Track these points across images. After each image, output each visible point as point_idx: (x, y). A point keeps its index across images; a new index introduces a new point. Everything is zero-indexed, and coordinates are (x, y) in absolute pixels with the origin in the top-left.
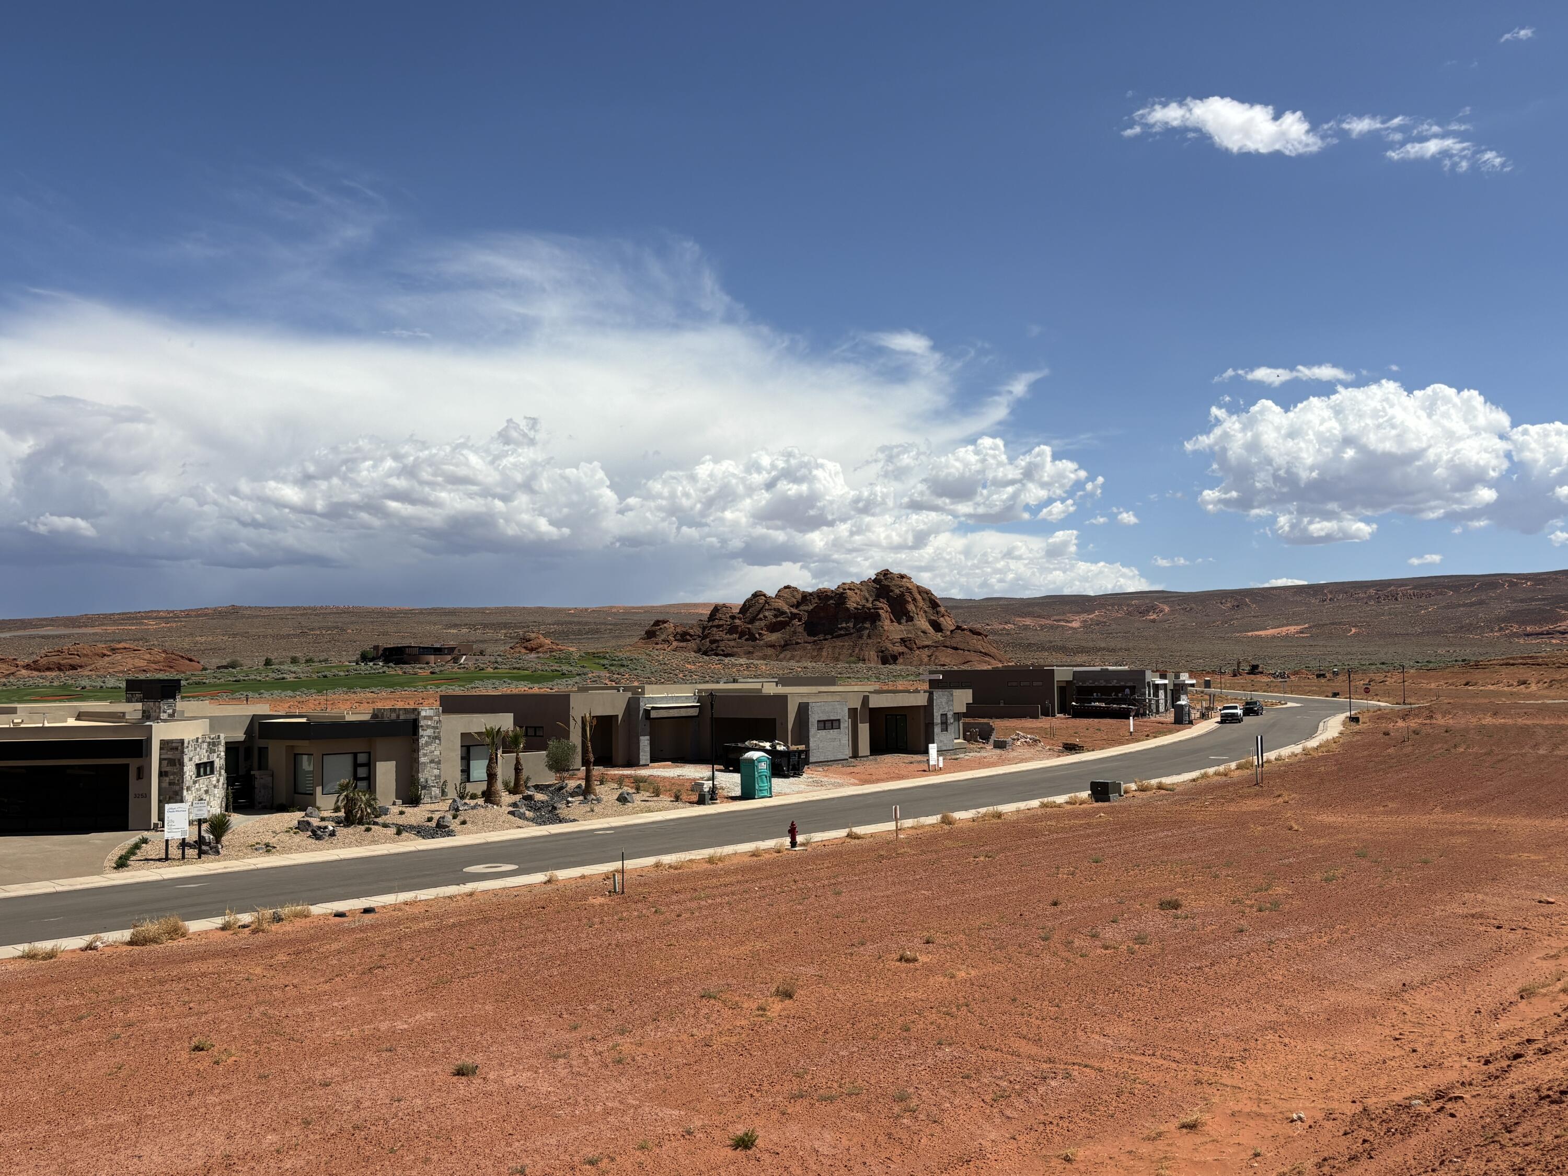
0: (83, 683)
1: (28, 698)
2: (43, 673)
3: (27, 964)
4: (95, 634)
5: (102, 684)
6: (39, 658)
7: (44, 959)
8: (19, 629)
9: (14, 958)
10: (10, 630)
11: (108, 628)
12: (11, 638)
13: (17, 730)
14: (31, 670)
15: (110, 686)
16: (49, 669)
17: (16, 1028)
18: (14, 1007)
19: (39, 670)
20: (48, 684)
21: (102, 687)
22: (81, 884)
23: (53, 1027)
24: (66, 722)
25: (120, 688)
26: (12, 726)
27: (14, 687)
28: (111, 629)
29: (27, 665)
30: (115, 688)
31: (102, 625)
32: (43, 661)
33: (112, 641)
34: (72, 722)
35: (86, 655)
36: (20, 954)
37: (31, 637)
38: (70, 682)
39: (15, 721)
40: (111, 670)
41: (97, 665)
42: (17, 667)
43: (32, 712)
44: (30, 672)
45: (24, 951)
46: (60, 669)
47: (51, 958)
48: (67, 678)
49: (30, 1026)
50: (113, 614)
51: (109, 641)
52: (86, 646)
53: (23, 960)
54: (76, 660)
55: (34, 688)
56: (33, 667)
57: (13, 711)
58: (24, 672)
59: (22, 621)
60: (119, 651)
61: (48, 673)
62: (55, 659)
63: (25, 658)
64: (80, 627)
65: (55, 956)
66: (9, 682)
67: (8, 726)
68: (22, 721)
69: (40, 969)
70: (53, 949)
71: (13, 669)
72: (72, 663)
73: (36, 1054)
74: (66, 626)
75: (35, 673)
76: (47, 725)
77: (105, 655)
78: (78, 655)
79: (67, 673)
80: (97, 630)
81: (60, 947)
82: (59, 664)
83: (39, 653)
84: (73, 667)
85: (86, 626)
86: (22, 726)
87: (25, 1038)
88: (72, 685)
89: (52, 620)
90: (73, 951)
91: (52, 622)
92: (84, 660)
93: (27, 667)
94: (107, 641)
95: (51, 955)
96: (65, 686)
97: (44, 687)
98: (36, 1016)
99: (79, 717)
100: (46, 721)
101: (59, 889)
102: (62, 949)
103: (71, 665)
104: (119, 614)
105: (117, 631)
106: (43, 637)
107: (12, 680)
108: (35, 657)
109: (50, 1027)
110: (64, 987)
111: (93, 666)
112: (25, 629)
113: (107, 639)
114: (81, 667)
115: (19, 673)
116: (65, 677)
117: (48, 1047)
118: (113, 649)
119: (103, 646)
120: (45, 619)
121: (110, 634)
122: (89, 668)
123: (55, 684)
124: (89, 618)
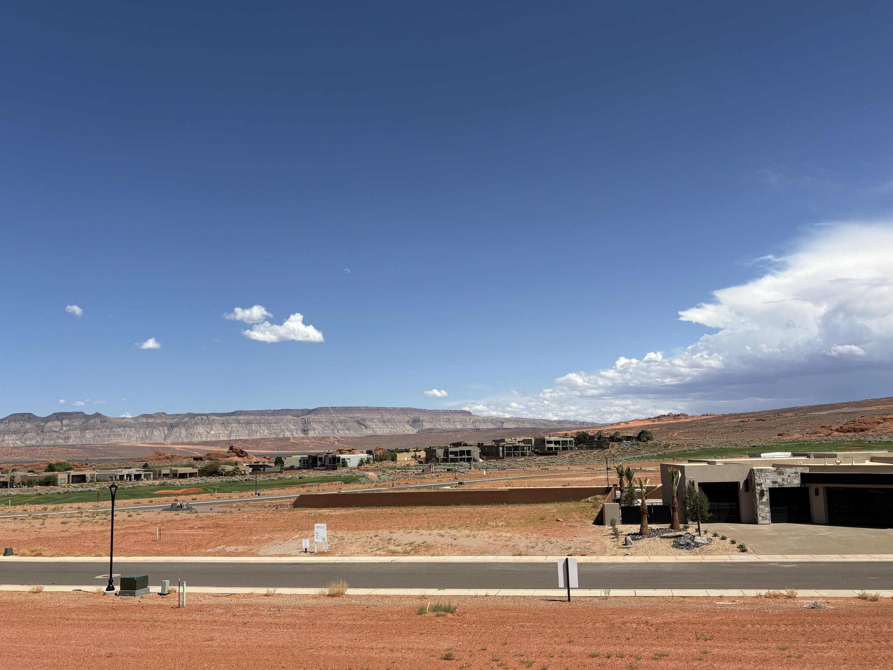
0: (869, 439)
1: (840, 448)
2: (846, 434)
3: (862, 602)
4: (872, 411)
5: (880, 440)
6: (843, 425)
7: (871, 600)
8: (830, 409)
9: (854, 598)
10: (826, 410)
11: (880, 407)
12: (827, 415)
13: (838, 467)
14: (839, 432)
15: (885, 441)
16: (849, 431)
17: (862, 640)
18: (860, 627)
19: (844, 432)
20: (849, 440)
21: (880, 441)
22: (886, 559)
23: (883, 643)
24: (865, 462)
25: (891, 442)
26: (835, 465)
27: (832, 442)
28: (882, 407)
29: (837, 429)
30: (888, 442)
31: (876, 405)
32: (845, 427)
33: (883, 414)
34: (868, 463)
35: (869, 423)
36: (857, 596)
37: (837, 414)
38: (862, 438)
39: (837, 462)
40: (884, 432)
41: (876, 428)
42: (832, 430)
43: (845, 457)
44: (839, 433)
45: (859, 594)
46: (855, 431)
47: (875, 601)
48: (860, 436)
49: (870, 640)
50: (882, 399)
51: (881, 414)
52: (869, 418)
53: (859, 600)
54: (864, 426)
55: (841, 442)
56: (840, 430)
57: (835, 456)
58: (836, 433)
59: (831, 405)
60: (888, 420)
61: (848, 434)
62: (852, 425)
63: (835, 426)
64: (864, 407)
65: (878, 600)
66: (828, 439)
67: (833, 465)
68: (841, 462)
69: (870, 606)
70: (876, 596)
71: (830, 432)
72: (861, 427)
73: (876, 657)
74: (856, 407)
75: (842, 434)
76: (854, 464)
77: (880, 423)
78: (864, 423)
79: (859, 433)
80: (874, 408)
81: (880, 595)
82: (854, 428)
83: (843, 422)
84: (862, 430)
85: (867, 406)
86: (841, 464)
87: (869, 646)
88: (862, 440)
89: (847, 403)
90: (888, 598)
91: (848, 405)
92: (867, 426)
93: (837, 430)
94: (880, 414)
95: (875, 599)
96: (859, 441)
97: (848, 441)
98: (872, 635)
99: (872, 460)
100: (853, 462)
101: (874, 560)
102: (881, 596)
103: (861, 429)
104: (885, 398)
105: (885, 408)
106: (843, 413)
107: (830, 438)
108: (840, 425)
109: (882, 643)
110: (886, 620)
111: (874, 429)
112: (833, 409)
113: (880, 413)
114: (867, 430)
115: (833, 434)
116: (859, 436)
117: (882, 654)
118: (884, 419)
119: (878, 417)
120: (844, 403)
121: (881, 410)
122: (872, 430)
123: (853, 440)
124: (868, 402)
